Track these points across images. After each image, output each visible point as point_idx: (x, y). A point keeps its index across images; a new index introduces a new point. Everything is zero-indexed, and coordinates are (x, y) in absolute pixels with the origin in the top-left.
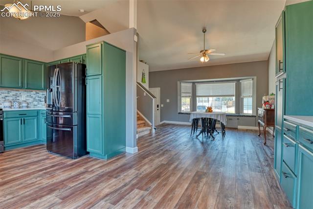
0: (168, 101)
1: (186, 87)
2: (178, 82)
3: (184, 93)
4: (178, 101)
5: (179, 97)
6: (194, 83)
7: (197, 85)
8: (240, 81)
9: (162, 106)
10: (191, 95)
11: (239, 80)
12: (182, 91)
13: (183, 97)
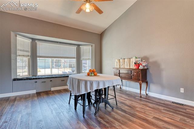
3: (21, 50)
4: (13, 61)
5: (13, 56)
6: (33, 40)
10: (29, 54)
11: (80, 45)
12: (19, 47)
13: (19, 55)
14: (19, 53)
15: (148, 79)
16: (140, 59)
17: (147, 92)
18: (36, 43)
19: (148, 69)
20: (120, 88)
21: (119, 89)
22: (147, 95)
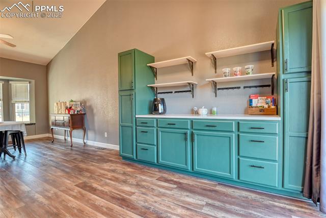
8: (10, 82)
15: (86, 126)
16: (79, 103)
17: (85, 141)
19: (85, 114)
20: (65, 139)
21: (64, 141)
22: (85, 143)
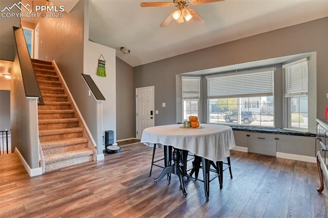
0: (164, 105)
1: (189, 83)
2: (177, 76)
3: (187, 92)
4: (177, 106)
5: (178, 99)
6: (203, 76)
7: (208, 79)
8: (284, 66)
9: (157, 112)
10: (199, 95)
11: (282, 64)
12: (184, 89)
13: (185, 98)
14: (184, 95)
18: (206, 79)
